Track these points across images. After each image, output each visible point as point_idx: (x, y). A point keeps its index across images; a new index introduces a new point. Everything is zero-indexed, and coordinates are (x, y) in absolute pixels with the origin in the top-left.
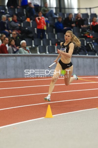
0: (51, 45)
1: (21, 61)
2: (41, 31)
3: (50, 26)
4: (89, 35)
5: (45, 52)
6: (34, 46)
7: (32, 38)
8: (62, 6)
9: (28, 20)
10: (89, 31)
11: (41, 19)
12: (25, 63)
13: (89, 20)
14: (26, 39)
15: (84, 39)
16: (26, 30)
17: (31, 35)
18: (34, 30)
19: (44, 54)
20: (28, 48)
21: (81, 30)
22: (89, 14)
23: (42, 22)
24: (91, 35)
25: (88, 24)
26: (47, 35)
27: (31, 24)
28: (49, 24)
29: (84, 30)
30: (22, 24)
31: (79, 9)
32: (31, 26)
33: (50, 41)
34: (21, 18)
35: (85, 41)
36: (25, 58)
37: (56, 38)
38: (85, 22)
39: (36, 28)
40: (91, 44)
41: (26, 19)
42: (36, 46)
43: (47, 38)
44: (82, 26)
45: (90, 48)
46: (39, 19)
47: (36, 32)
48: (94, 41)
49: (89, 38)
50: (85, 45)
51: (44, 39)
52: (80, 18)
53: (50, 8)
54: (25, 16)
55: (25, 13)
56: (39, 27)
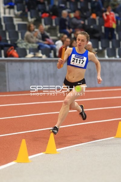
2: (110, 30)
5: (115, 56)
6: (100, 48)
7: (99, 39)
9: (94, 16)
17: (97, 35)
18: (101, 29)
19: (113, 58)
26: (117, 35)
30: (86, 21)
32: (98, 24)
34: (85, 14)
39: (103, 25)
41: (91, 14)
42: (104, 48)
43: (117, 38)
46: (106, 15)
47: (103, 31)
51: (114, 40)
54: (90, 11)
55: (90, 7)
56: (106, 25)
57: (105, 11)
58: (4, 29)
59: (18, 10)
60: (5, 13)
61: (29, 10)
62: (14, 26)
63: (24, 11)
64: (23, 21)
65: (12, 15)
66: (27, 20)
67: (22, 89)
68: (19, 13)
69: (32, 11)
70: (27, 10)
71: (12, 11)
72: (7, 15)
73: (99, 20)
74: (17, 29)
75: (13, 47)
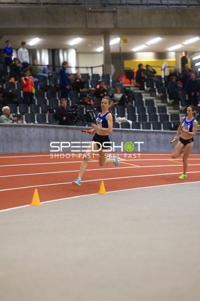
0: (41, 113)
1: (2, 132)
2: (29, 95)
3: (41, 88)
4: (90, 101)
5: (34, 122)
6: (19, 113)
7: (18, 104)
8: (56, 64)
9: (12, 80)
10: (90, 97)
11: (28, 80)
12: (7, 135)
13: (90, 82)
14: (8, 104)
15: (83, 106)
16: (10, 92)
17: (15, 100)
18: (20, 93)
19: (32, 124)
20: (11, 116)
21: (79, 94)
22: (90, 75)
23: (30, 83)
24: (92, 101)
25: (89, 87)
26: (36, 100)
27: (16, 85)
28: (39, 86)
29: (83, 95)
30: (5, 85)
31: (77, 68)
32: (16, 88)
33: (40, 108)
34: (3, 77)
35: (85, 109)
36: (7, 128)
37: (48, 104)
38: (85, 85)
39: (22, 90)
40: (91, 112)
41: (10, 79)
42: (22, 113)
43: (36, 103)
44: (81, 90)
45: (91, 117)
46: (26, 79)
47: (22, 96)
48: (95, 109)
49: (90, 105)
50: (85, 113)
51: (32, 105)
52: (80, 79)
53: (41, 65)
54: (9, 75)
55: (9, 71)
56: (25, 90)
57: (24, 76)
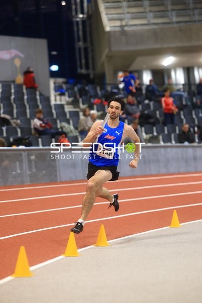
6: (155, 134)
30: (140, 106)
32: (152, 108)
58: (55, 116)
59: (69, 97)
60: (56, 100)
61: (81, 97)
62: (65, 114)
63: (75, 97)
64: (75, 108)
65: (63, 102)
66: (79, 107)
67: (74, 178)
68: (70, 100)
69: (84, 97)
70: (78, 97)
71: (63, 98)
72: (58, 102)
73: (153, 104)
74: (68, 116)
75: (64, 135)
